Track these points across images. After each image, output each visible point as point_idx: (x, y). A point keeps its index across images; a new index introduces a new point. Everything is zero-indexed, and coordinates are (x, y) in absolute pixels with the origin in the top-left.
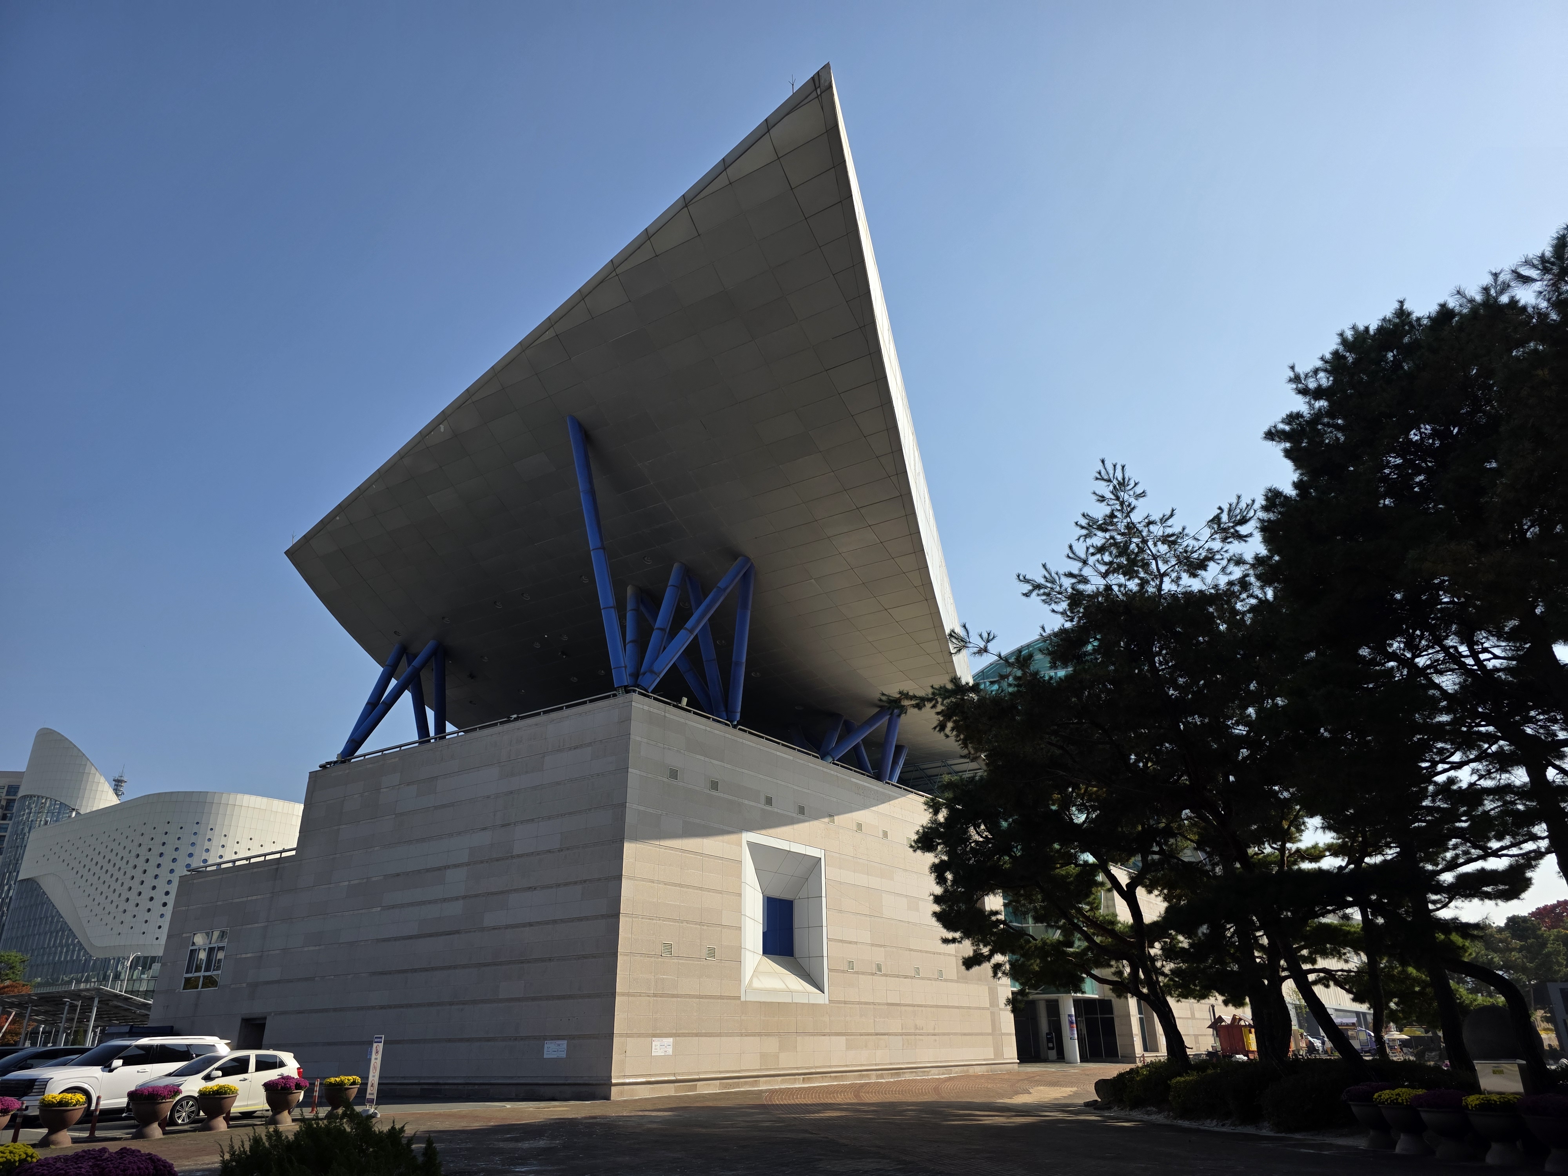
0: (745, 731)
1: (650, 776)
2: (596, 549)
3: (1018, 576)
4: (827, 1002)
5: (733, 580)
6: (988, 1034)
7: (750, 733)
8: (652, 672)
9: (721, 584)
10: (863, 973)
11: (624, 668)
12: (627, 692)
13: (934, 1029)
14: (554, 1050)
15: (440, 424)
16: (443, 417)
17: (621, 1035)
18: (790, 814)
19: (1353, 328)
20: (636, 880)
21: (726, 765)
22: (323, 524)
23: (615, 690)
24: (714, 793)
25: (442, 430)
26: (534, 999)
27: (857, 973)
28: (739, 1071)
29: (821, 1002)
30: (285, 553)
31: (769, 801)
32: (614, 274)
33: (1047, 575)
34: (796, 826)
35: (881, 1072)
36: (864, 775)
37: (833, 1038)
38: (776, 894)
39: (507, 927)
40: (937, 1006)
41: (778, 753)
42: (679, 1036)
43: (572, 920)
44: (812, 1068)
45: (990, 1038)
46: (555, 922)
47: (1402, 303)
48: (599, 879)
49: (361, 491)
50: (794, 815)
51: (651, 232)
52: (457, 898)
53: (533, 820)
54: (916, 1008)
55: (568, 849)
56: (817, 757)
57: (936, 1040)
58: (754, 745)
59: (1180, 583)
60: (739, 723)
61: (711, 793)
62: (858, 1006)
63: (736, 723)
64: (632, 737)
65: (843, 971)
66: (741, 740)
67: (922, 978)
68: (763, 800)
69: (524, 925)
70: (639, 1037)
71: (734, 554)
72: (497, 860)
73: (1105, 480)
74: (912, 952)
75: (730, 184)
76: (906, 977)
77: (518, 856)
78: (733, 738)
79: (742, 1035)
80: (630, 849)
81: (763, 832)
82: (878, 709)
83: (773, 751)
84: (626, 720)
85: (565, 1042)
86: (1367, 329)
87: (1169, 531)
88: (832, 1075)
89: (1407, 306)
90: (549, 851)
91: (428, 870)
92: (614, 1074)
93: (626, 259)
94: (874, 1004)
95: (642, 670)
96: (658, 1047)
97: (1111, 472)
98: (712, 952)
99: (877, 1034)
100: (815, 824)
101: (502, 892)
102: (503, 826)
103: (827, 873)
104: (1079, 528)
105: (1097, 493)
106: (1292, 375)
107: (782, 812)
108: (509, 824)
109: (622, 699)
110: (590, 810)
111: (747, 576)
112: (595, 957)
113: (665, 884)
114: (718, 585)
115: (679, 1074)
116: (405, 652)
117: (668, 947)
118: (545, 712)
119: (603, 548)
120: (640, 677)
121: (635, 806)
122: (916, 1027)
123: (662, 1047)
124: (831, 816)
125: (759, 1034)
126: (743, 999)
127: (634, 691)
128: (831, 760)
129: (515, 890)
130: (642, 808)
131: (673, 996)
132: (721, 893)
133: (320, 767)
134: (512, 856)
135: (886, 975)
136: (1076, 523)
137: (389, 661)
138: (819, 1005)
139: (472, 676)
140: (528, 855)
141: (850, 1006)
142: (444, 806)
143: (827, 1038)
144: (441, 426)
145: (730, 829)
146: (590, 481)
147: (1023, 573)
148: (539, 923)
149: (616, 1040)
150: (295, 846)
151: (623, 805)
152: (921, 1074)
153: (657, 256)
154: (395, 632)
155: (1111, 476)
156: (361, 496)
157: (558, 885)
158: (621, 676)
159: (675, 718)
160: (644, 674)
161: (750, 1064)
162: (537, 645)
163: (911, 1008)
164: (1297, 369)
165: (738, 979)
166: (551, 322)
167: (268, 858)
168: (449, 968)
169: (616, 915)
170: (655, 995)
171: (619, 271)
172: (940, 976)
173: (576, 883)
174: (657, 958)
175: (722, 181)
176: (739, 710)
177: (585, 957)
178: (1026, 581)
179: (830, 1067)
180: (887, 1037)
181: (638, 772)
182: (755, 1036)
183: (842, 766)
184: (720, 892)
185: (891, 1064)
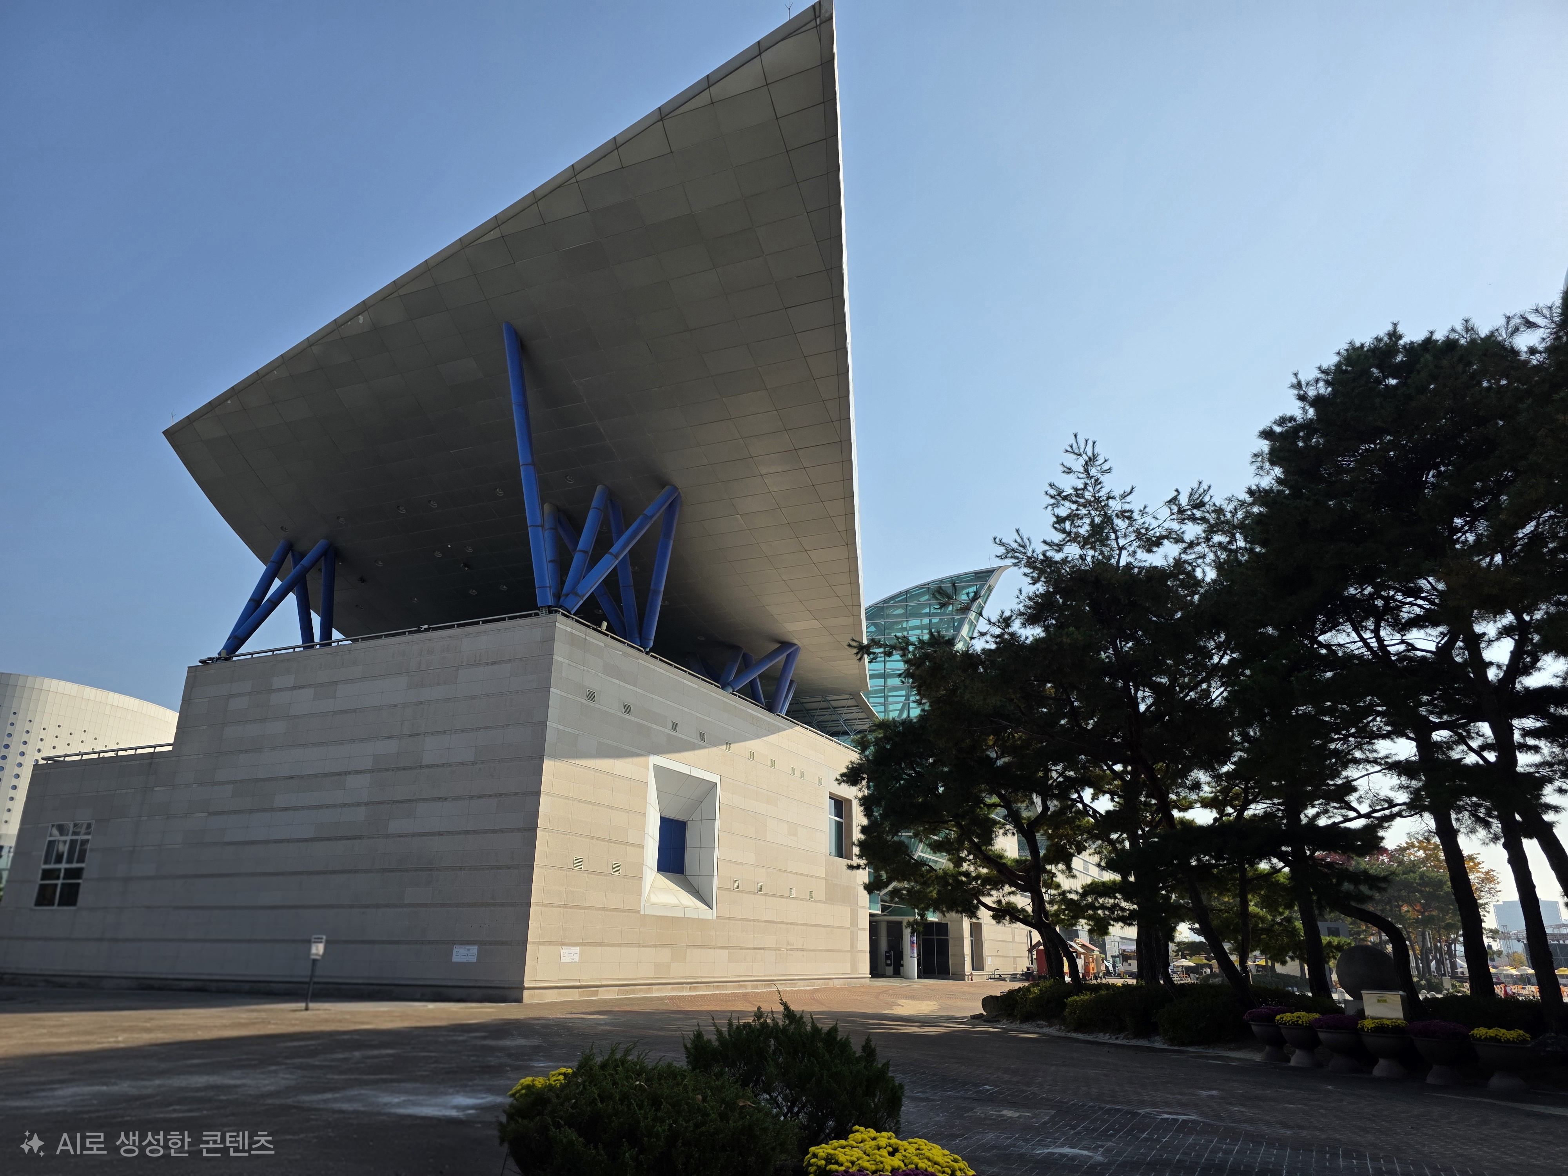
0: (656, 658)
1: (569, 696)
2: (527, 465)
3: (995, 539)
4: (714, 918)
5: (660, 508)
6: (848, 951)
7: (660, 660)
8: (576, 594)
9: (648, 512)
10: (747, 892)
11: (548, 589)
12: (550, 612)
13: (803, 945)
14: (465, 954)
15: (359, 315)
16: (363, 307)
17: (534, 943)
18: (692, 740)
19: (1350, 343)
20: (553, 796)
21: (638, 690)
22: (211, 406)
23: (538, 609)
24: (626, 716)
25: (361, 321)
26: (443, 905)
27: (741, 891)
28: (635, 979)
29: (710, 917)
30: (163, 433)
31: (675, 727)
32: (574, 180)
33: (1019, 540)
34: (697, 752)
35: (755, 983)
36: (758, 706)
37: (717, 951)
38: (672, 815)
39: (414, 835)
40: (807, 925)
41: (685, 681)
42: (585, 945)
43: (486, 832)
44: (698, 977)
45: (849, 954)
46: (467, 832)
47: (1395, 325)
48: (516, 794)
49: (258, 378)
50: (696, 741)
51: (620, 141)
52: (358, 805)
53: (445, 732)
54: (789, 926)
55: (483, 763)
56: (719, 687)
57: (803, 956)
58: (664, 672)
59: (1137, 557)
60: (651, 650)
61: (624, 716)
62: (740, 922)
63: (648, 650)
64: (555, 657)
65: (730, 890)
66: (653, 667)
67: (796, 899)
68: (670, 725)
69: (433, 834)
70: (549, 944)
71: (662, 482)
72: (404, 769)
73: (1076, 454)
74: (789, 874)
75: (712, 103)
76: (782, 897)
77: (428, 766)
78: (646, 664)
79: (639, 946)
80: (549, 766)
81: (668, 756)
82: (779, 645)
83: (680, 679)
84: (549, 641)
85: (476, 947)
86: (1362, 345)
87: (1127, 507)
88: (715, 984)
89: (1401, 329)
90: (462, 764)
91: (326, 775)
92: (526, 978)
93: (589, 167)
94: (754, 920)
95: (564, 592)
96: (566, 955)
97: (1082, 446)
98: (617, 868)
99: (755, 949)
100: (714, 750)
101: (409, 801)
102: (411, 736)
103: (722, 798)
104: (1048, 497)
105: (1065, 465)
106: (1295, 381)
107: (685, 738)
108: (417, 735)
109: (544, 618)
110: (508, 725)
111: (673, 507)
112: (509, 868)
113: (579, 802)
114: (645, 512)
115: (583, 980)
116: (290, 549)
117: (579, 861)
118: (459, 626)
119: (533, 464)
120: (562, 599)
121: (555, 725)
122: (788, 944)
123: (570, 955)
124: (728, 744)
125: (655, 946)
126: (642, 912)
127: (556, 612)
128: (731, 691)
129: (424, 800)
130: (561, 727)
131: (582, 908)
132: (628, 813)
133: (200, 662)
134: (420, 766)
135: (765, 895)
136: (1046, 493)
137: (274, 556)
138: (708, 920)
139: (362, 580)
140: (438, 766)
141: (733, 922)
142: (345, 712)
143: (713, 950)
144: (360, 316)
145: (640, 752)
146: (523, 394)
147: (999, 537)
148: (449, 833)
149: (529, 947)
150: (172, 741)
151: (544, 723)
152: (789, 986)
153: (623, 168)
154: (282, 528)
155: (1082, 450)
156: (259, 381)
157: (471, 797)
158: (545, 595)
159: (594, 641)
160: (567, 595)
161: (645, 972)
162: (438, 554)
163: (784, 926)
164: (1300, 376)
165: (639, 894)
166: (497, 222)
167: (139, 751)
168: (349, 872)
169: (534, 829)
170: (565, 906)
171: (579, 177)
172: (811, 898)
173: (490, 796)
174: (569, 871)
175: (704, 99)
176: (653, 637)
177: (499, 868)
178: (1002, 544)
179: (713, 977)
180: (763, 951)
181: (558, 692)
182: (651, 947)
183: (739, 697)
184: (628, 811)
185: (765, 976)
